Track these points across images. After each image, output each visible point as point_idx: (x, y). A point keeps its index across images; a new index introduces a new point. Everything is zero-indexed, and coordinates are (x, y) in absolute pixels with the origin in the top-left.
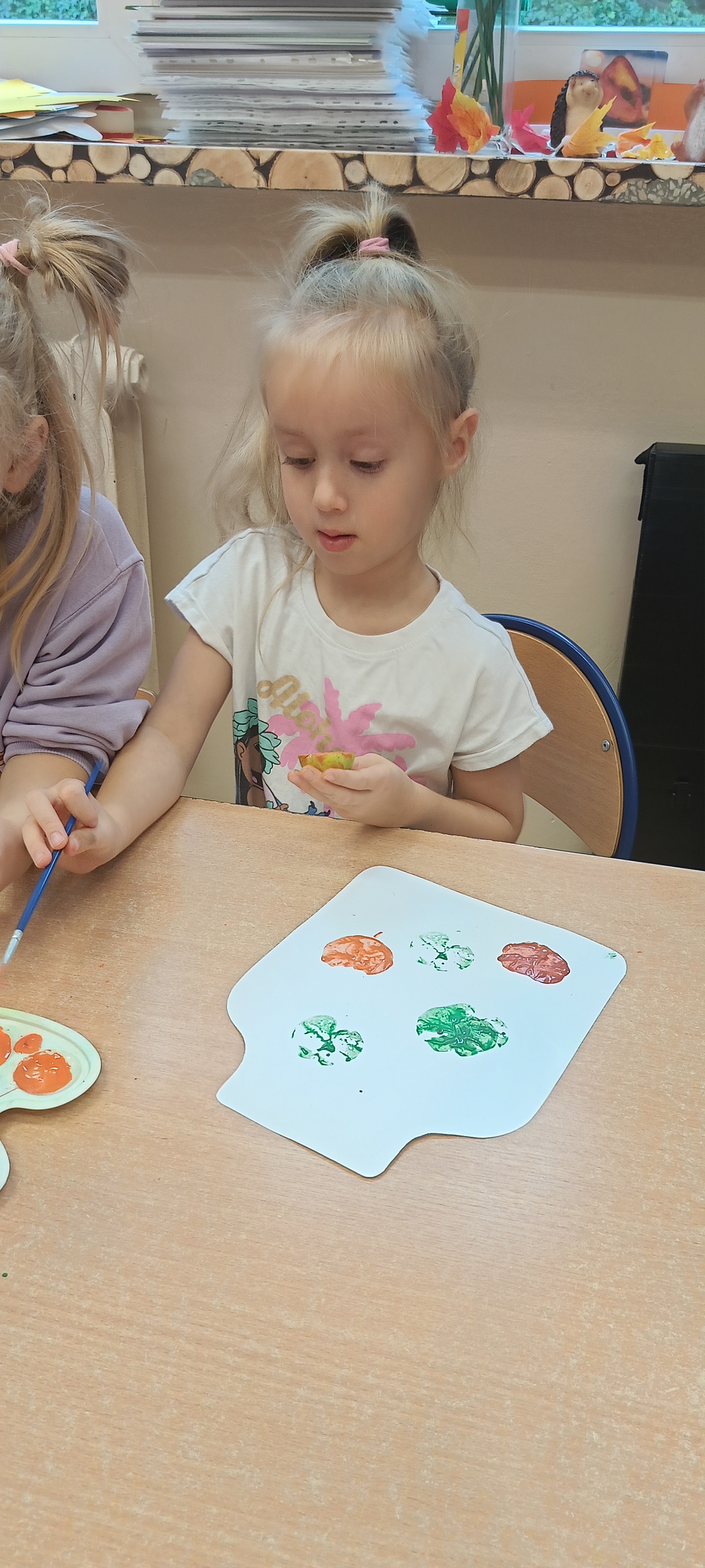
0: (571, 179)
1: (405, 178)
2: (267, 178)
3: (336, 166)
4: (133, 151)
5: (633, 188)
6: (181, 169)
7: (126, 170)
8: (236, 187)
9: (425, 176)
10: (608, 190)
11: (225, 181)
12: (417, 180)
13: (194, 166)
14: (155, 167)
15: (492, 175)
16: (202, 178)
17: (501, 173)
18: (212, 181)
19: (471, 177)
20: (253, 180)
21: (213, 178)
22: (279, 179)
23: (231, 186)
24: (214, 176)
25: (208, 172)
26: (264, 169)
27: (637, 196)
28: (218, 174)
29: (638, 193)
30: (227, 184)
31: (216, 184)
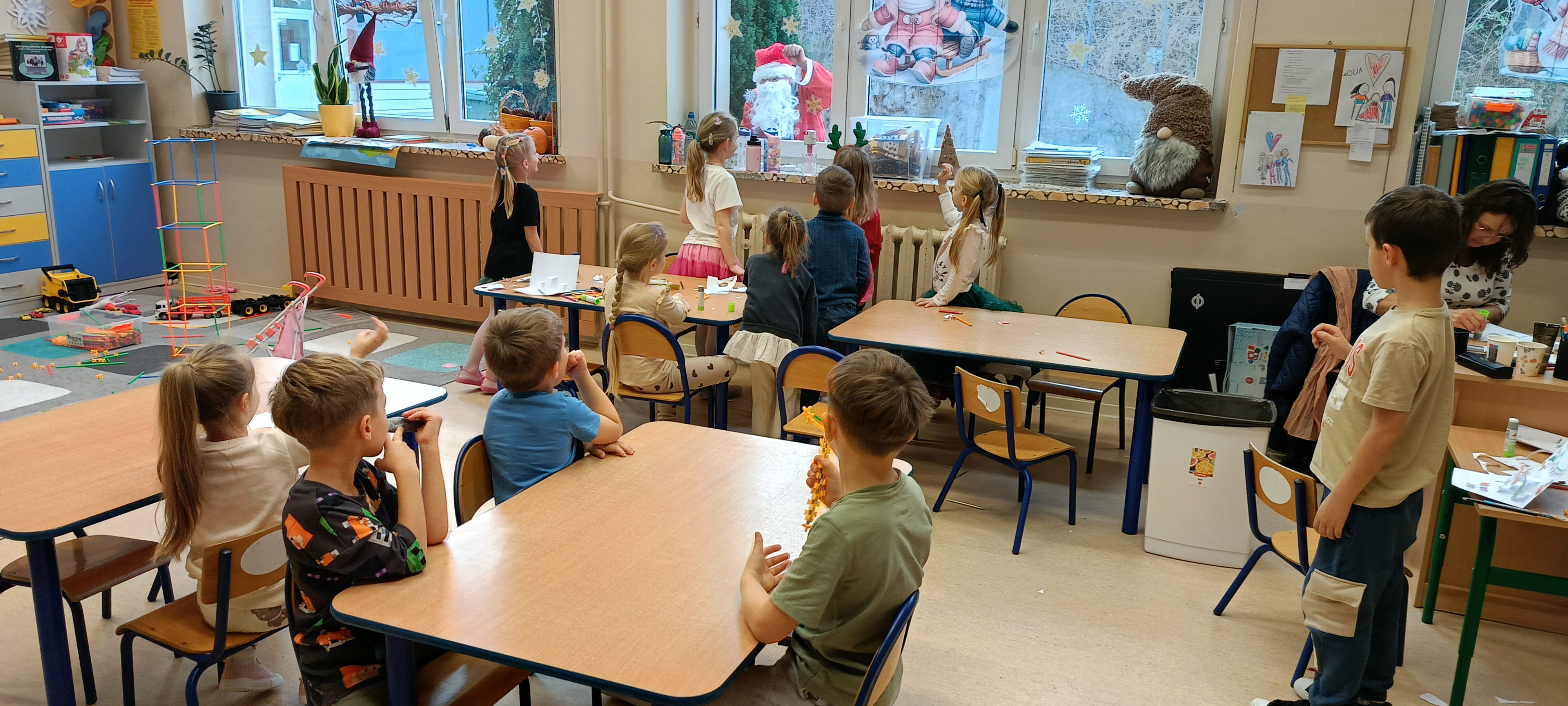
0: (1125, 201)
1: (1083, 199)
3: (1066, 196)
4: (1013, 190)
6: (1025, 195)
7: (1010, 195)
9: (1088, 199)
10: (1134, 203)
12: (1086, 200)
13: (1029, 194)
14: (1018, 194)
15: (1105, 199)
17: (1107, 199)
19: (1100, 199)
20: (1044, 198)
22: (1050, 198)
26: (1047, 196)
31: (1034, 199)
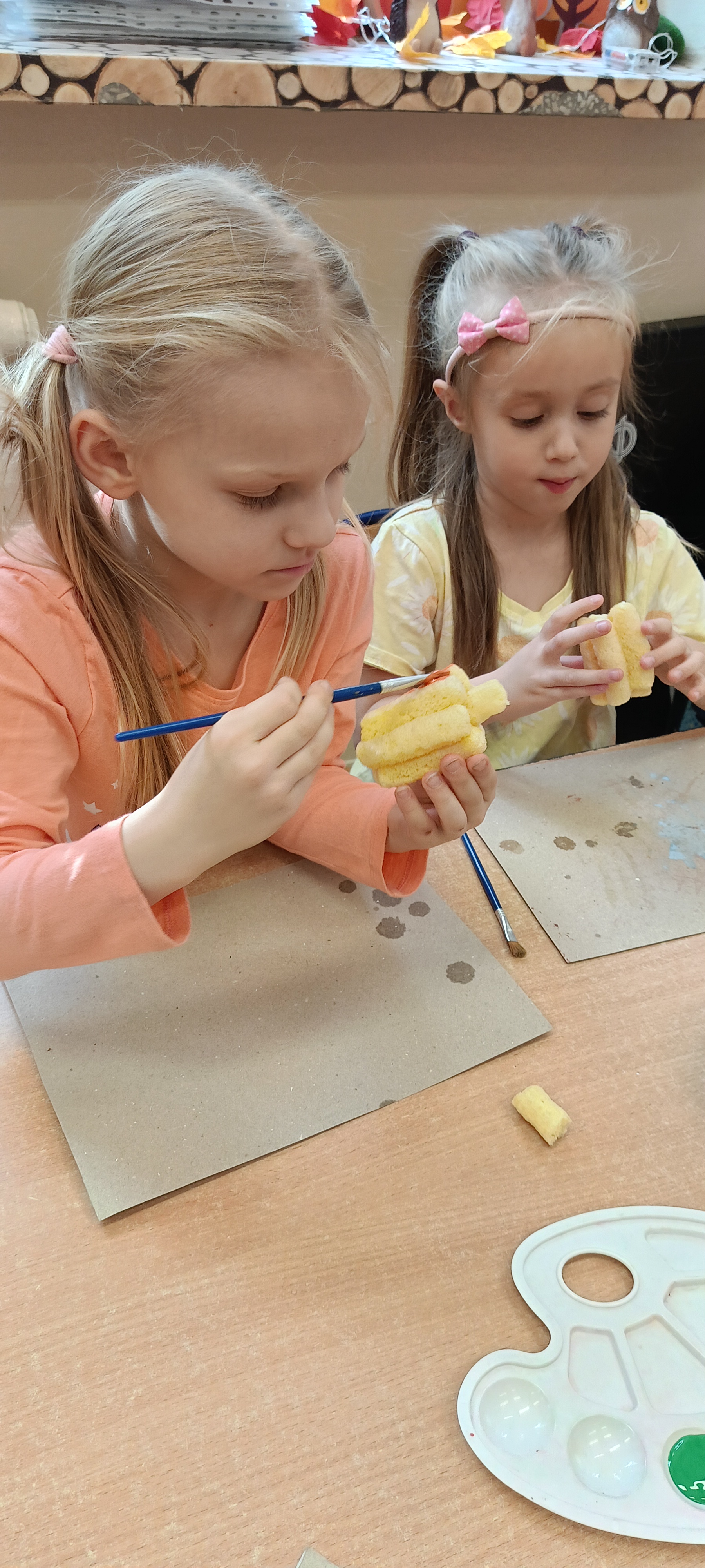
1: (339, 92)
2: (191, 93)
3: (268, 79)
4: (25, 60)
5: (548, 100)
6: (89, 83)
7: (17, 85)
8: (156, 104)
9: (360, 91)
10: (527, 102)
11: (143, 97)
12: (352, 95)
13: (104, 80)
14: (56, 82)
15: (424, 88)
16: (113, 94)
17: (433, 86)
18: (127, 98)
19: (405, 90)
20: (176, 96)
21: (127, 94)
22: (206, 94)
23: (149, 104)
24: (129, 91)
25: (122, 87)
26: (189, 83)
27: (551, 108)
28: (133, 89)
29: (551, 105)
30: (144, 100)
31: (132, 102)
